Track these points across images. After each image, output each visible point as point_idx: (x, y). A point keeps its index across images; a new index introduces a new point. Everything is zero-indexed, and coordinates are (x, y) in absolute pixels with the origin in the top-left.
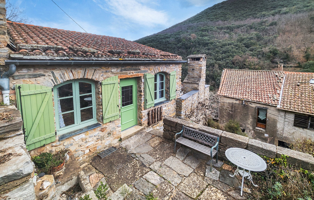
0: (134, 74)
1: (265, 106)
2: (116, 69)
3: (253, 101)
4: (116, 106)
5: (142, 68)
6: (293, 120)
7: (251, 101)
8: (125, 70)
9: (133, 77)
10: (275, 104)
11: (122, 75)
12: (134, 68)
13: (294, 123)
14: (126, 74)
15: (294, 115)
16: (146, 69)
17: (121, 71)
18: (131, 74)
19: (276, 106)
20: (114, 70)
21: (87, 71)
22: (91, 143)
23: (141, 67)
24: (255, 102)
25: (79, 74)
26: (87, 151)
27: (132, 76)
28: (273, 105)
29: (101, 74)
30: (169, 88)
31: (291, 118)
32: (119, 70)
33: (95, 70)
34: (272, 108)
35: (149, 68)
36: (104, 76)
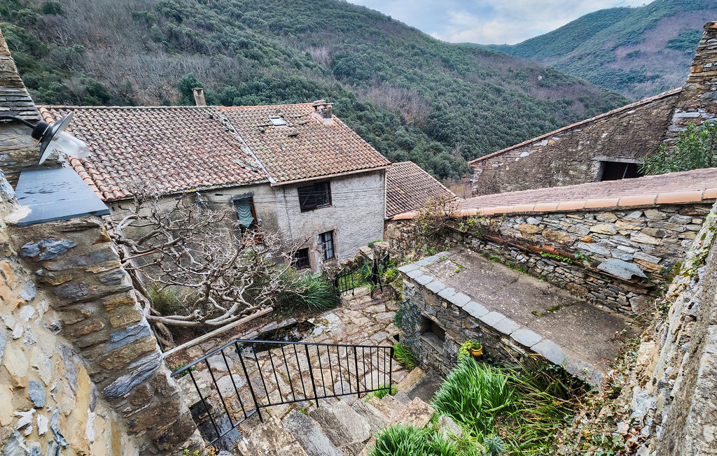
1: (246, 191)
3: (218, 187)
6: (297, 198)
7: (214, 187)
10: (264, 179)
13: (301, 203)
15: (296, 190)
19: (266, 181)
24: (225, 189)
28: (261, 182)
31: (293, 196)
34: (262, 190)
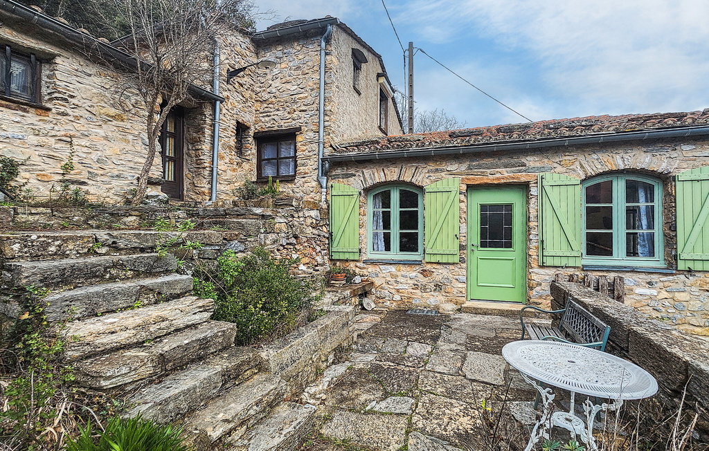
0: (506, 175)
2: (457, 165)
4: (451, 236)
5: (532, 161)
8: (480, 167)
9: (503, 181)
11: (473, 176)
12: (505, 160)
14: (483, 174)
16: (546, 162)
17: (469, 168)
18: (498, 175)
20: (453, 167)
21: (404, 170)
22: (406, 286)
23: (528, 158)
25: (392, 174)
26: (397, 297)
27: (498, 179)
29: (427, 175)
30: (673, 227)
32: (464, 167)
33: (417, 167)
35: (558, 160)
36: (431, 178)
